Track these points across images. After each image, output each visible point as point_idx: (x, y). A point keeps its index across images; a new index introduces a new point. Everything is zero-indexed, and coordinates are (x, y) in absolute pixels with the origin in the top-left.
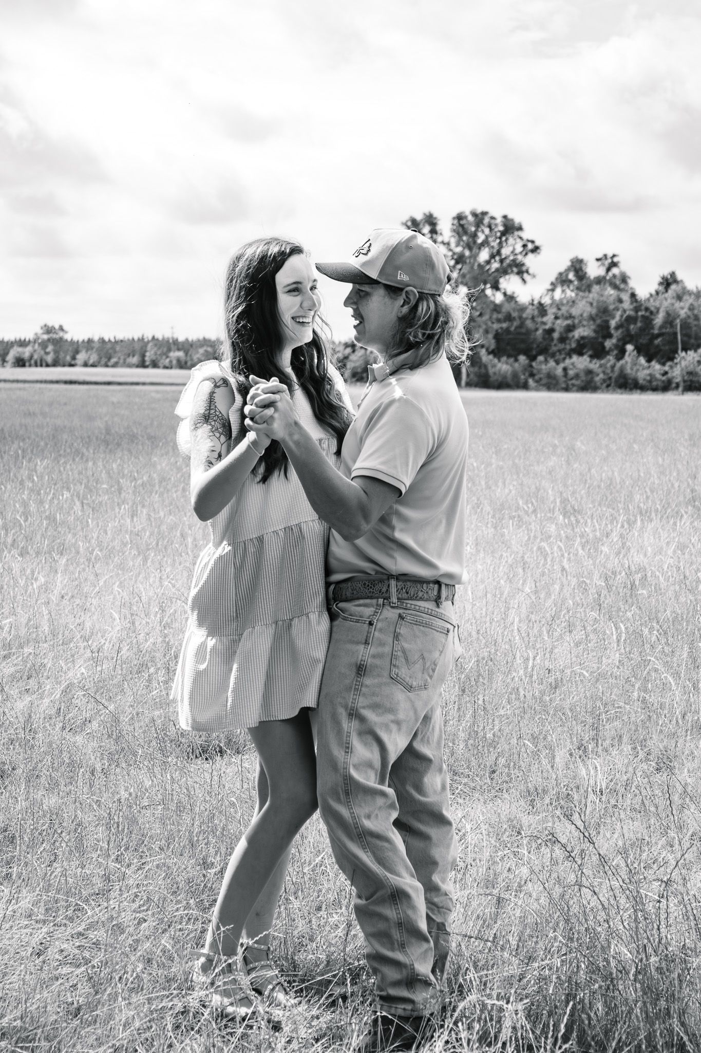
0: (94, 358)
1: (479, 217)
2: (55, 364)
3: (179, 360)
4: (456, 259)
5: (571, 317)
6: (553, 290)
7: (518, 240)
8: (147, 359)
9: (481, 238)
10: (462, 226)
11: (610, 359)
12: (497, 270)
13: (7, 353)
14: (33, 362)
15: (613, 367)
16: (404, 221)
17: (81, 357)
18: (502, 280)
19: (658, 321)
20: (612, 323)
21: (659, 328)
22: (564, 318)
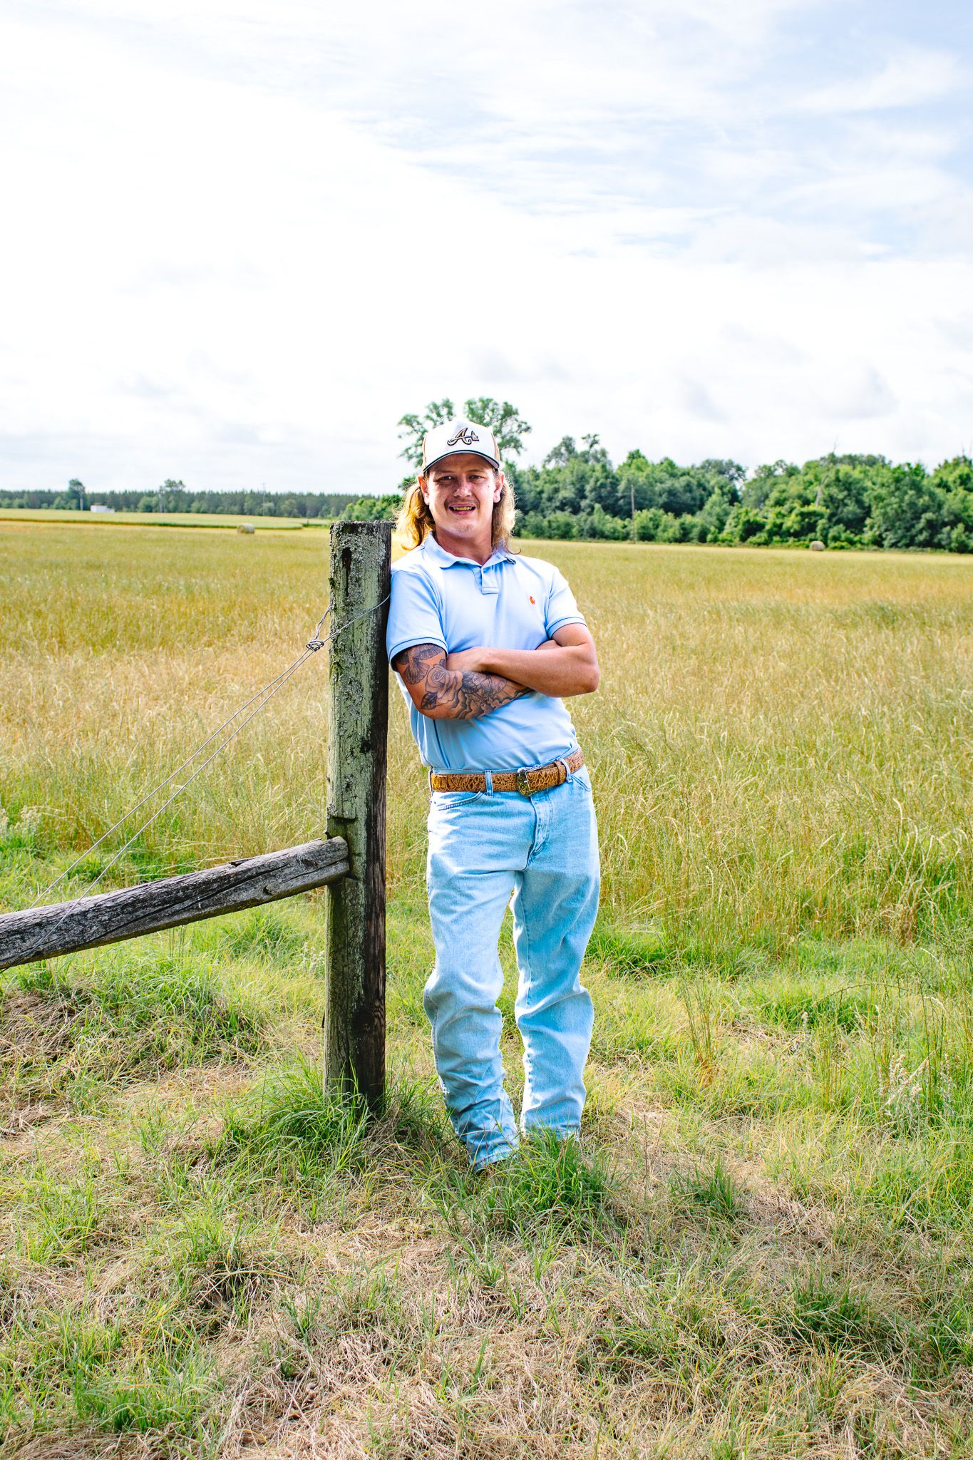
0: (204, 506)
1: (486, 404)
2: (175, 510)
5: (556, 482)
7: (515, 422)
10: (472, 409)
11: (583, 515)
15: (585, 521)
16: (427, 405)
17: (195, 505)
19: (622, 487)
20: (588, 488)
21: (623, 492)
22: (552, 483)
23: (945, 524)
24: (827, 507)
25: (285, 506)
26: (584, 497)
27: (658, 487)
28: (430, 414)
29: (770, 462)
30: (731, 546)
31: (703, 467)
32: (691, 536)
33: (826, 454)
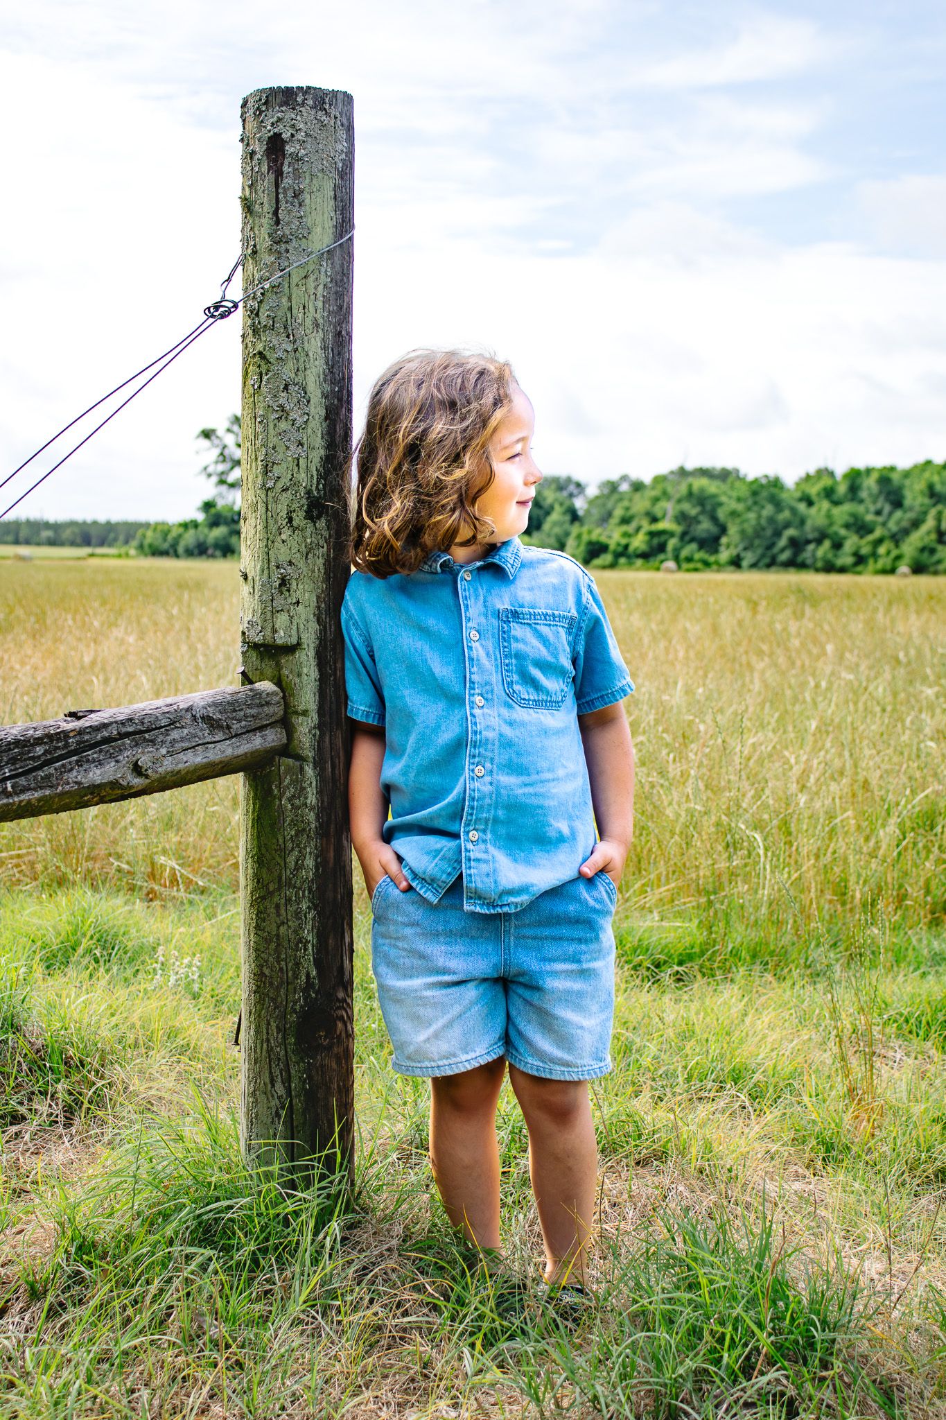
23: (808, 542)
24: (679, 525)
25: (67, 534)
28: (232, 427)
29: (614, 477)
33: (674, 466)
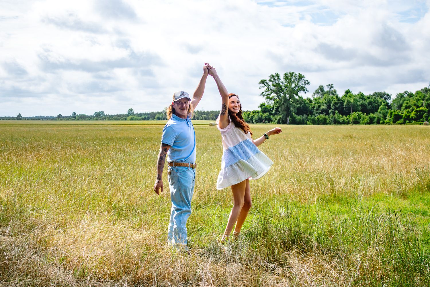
1: (292, 74)
3: (205, 117)
4: (285, 87)
5: (320, 103)
6: (314, 95)
7: (303, 81)
8: (195, 117)
9: (292, 80)
10: (287, 77)
11: (331, 115)
12: (297, 90)
13: (155, 116)
14: (162, 119)
15: (332, 117)
16: (270, 76)
18: (298, 92)
19: (345, 104)
20: (331, 105)
21: (345, 106)
22: (318, 103)
24: (427, 108)
26: (330, 108)
27: (359, 103)
28: (271, 79)
30: (390, 125)
31: (374, 95)
32: (374, 121)
33: (423, 88)
